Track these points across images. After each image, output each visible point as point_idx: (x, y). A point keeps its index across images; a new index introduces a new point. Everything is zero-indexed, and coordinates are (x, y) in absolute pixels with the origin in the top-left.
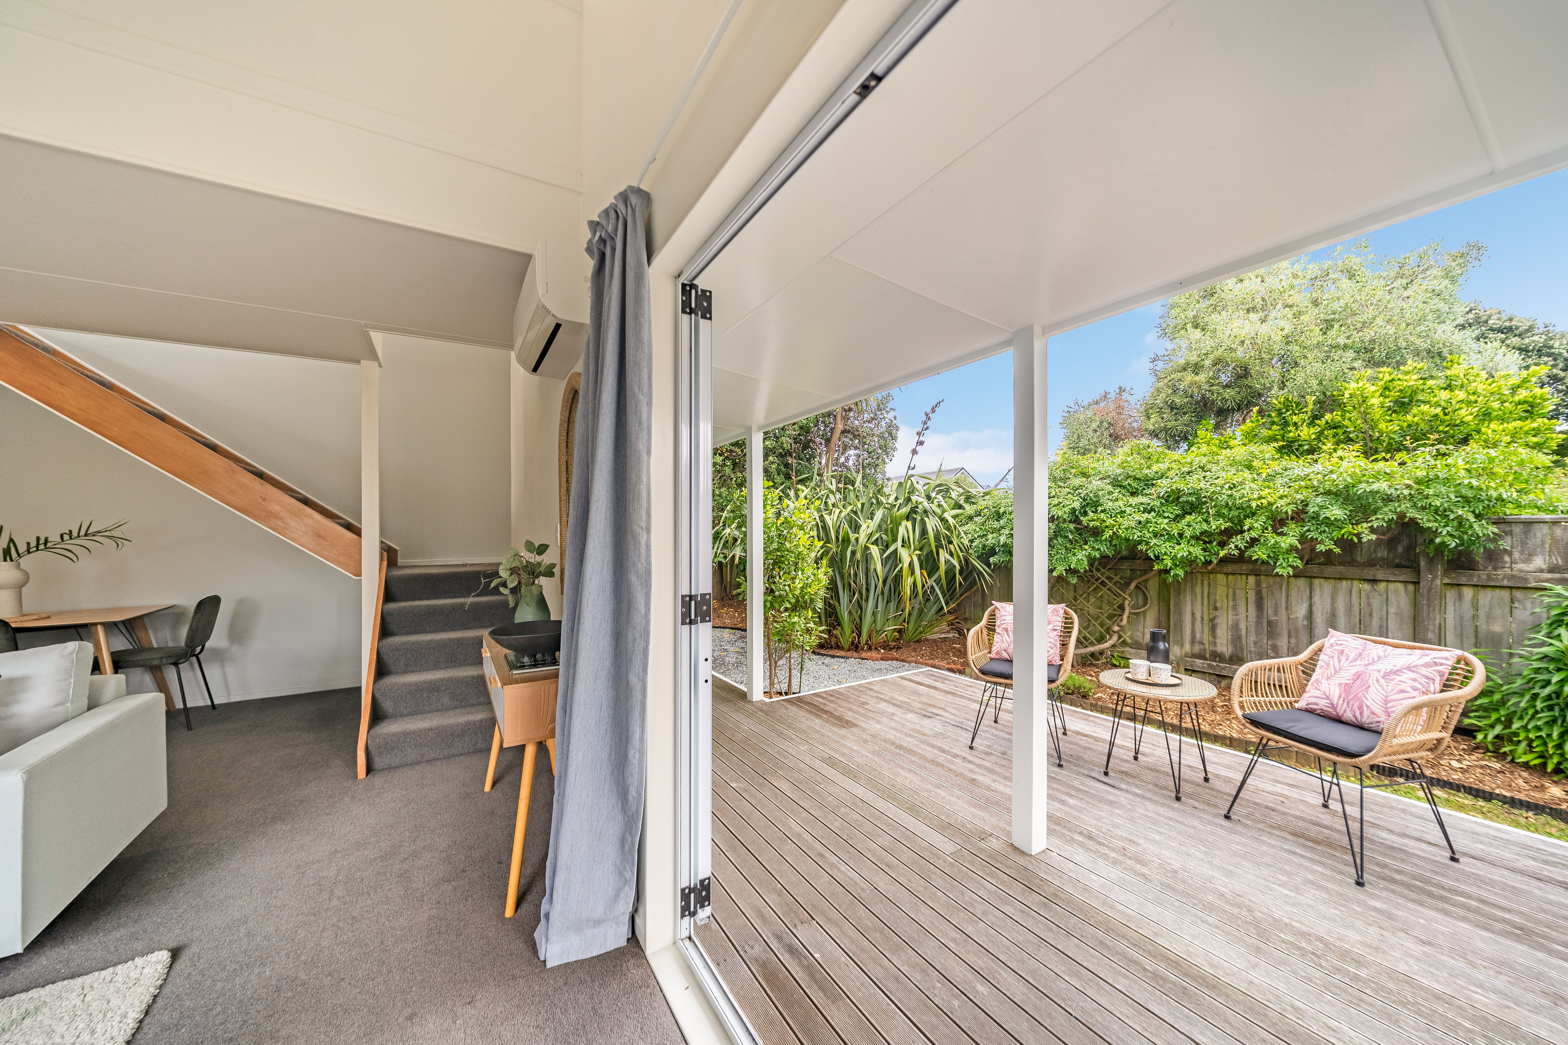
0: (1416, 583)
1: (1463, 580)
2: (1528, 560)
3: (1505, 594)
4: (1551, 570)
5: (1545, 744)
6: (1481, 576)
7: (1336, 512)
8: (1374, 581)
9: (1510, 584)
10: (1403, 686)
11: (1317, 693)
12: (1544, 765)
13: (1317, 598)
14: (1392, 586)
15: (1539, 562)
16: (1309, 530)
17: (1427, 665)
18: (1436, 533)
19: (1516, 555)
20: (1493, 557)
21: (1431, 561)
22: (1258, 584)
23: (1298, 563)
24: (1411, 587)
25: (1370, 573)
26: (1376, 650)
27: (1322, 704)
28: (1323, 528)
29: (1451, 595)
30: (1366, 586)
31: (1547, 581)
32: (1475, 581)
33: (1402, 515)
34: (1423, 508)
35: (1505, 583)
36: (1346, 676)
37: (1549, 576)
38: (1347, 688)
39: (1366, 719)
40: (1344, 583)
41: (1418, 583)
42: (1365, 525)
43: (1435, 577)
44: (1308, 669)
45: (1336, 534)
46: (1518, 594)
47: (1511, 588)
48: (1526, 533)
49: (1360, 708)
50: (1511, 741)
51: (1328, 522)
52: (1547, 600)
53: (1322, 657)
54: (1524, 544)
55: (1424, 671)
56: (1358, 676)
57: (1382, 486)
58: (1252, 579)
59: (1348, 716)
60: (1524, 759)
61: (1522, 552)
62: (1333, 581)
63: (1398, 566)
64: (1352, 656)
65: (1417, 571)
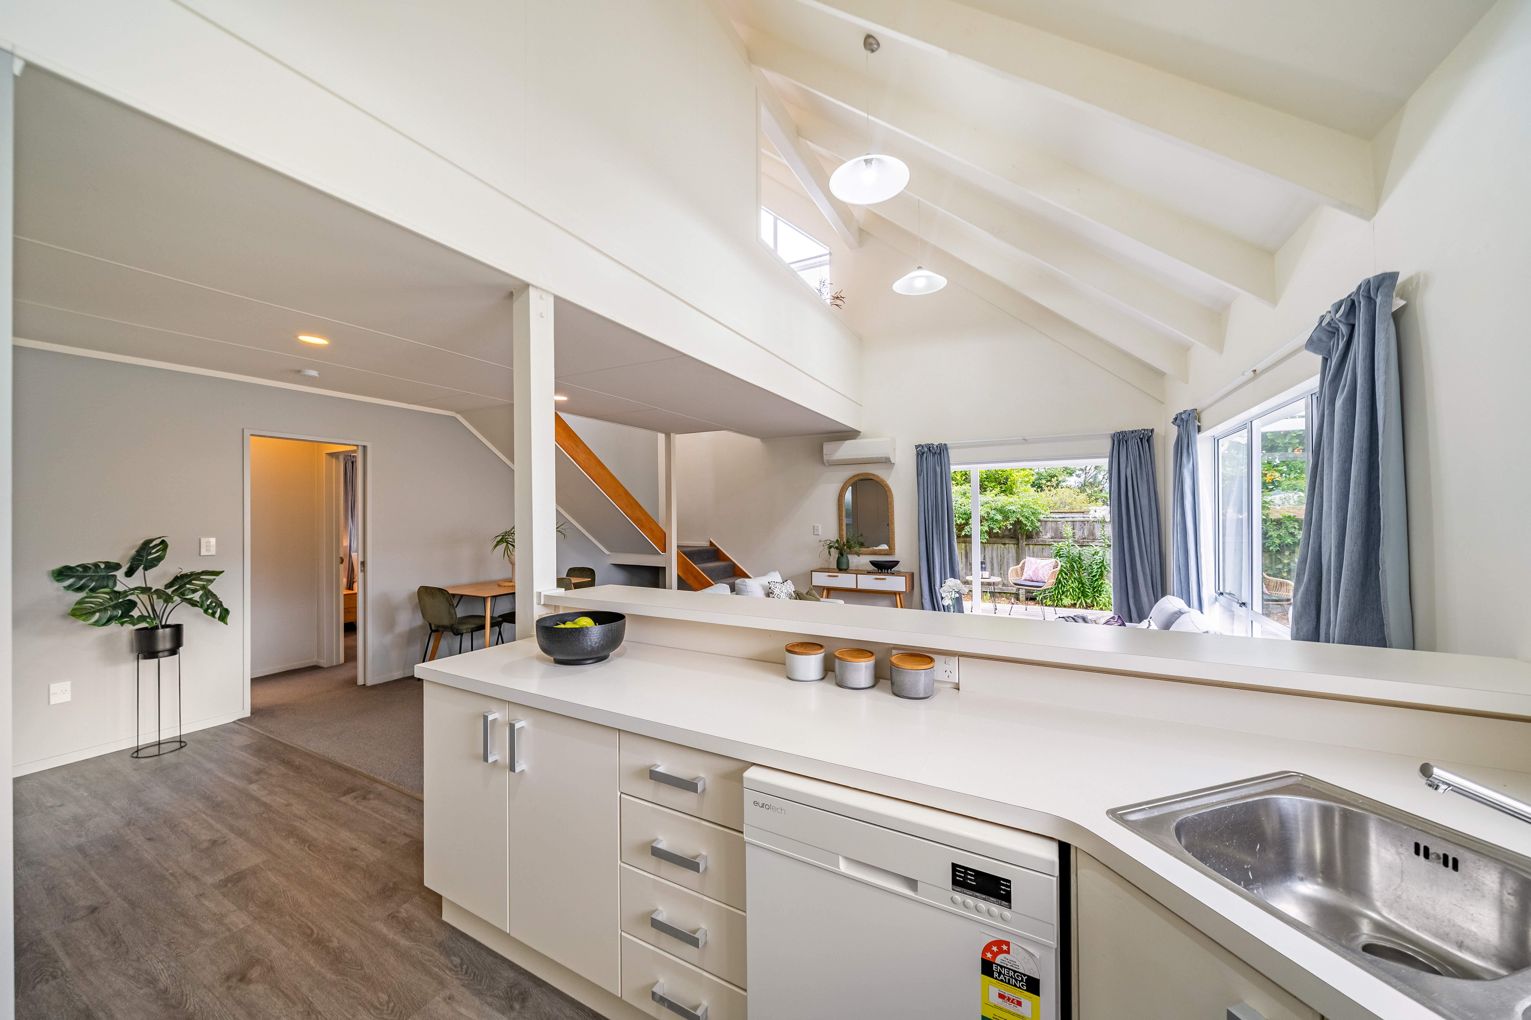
0: (1018, 544)
1: (1030, 543)
2: (1046, 535)
3: (1041, 547)
4: (1051, 538)
5: (1054, 597)
6: (1035, 540)
7: (999, 517)
8: (1005, 544)
9: (1042, 543)
10: (1046, 569)
11: (1027, 575)
12: (1054, 604)
13: (986, 552)
14: (1010, 545)
15: (1049, 535)
16: (990, 524)
17: (1050, 563)
18: (1026, 525)
19: (1043, 533)
20: (1038, 533)
21: (1022, 535)
22: (966, 547)
23: (987, 537)
24: (1016, 546)
25: (1004, 541)
26: (1039, 561)
27: (1028, 578)
28: (995, 523)
29: (1027, 548)
30: (1002, 546)
31: (1052, 541)
32: (1033, 543)
33: (1018, 519)
34: (1023, 516)
35: (1041, 543)
36: (1033, 569)
37: (1051, 540)
38: (1034, 572)
39: (1039, 580)
40: (995, 545)
41: (1019, 544)
42: (1008, 522)
43: (1023, 541)
44: (1022, 569)
45: (998, 526)
46: (1044, 547)
47: (1042, 545)
48: (1045, 525)
49: (1038, 577)
50: (1045, 599)
51: (996, 521)
52: (1054, 548)
53: (1026, 564)
54: (1045, 529)
55: (1050, 565)
56: (1036, 568)
57: (1013, 508)
58: (963, 545)
59: (1035, 579)
60: (1049, 604)
61: (1044, 532)
62: (992, 544)
63: (1012, 538)
64: (1034, 563)
65: (1018, 539)
